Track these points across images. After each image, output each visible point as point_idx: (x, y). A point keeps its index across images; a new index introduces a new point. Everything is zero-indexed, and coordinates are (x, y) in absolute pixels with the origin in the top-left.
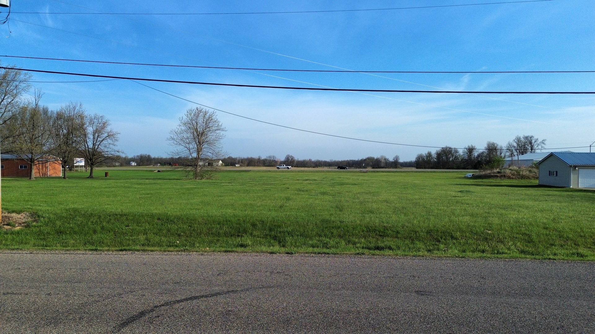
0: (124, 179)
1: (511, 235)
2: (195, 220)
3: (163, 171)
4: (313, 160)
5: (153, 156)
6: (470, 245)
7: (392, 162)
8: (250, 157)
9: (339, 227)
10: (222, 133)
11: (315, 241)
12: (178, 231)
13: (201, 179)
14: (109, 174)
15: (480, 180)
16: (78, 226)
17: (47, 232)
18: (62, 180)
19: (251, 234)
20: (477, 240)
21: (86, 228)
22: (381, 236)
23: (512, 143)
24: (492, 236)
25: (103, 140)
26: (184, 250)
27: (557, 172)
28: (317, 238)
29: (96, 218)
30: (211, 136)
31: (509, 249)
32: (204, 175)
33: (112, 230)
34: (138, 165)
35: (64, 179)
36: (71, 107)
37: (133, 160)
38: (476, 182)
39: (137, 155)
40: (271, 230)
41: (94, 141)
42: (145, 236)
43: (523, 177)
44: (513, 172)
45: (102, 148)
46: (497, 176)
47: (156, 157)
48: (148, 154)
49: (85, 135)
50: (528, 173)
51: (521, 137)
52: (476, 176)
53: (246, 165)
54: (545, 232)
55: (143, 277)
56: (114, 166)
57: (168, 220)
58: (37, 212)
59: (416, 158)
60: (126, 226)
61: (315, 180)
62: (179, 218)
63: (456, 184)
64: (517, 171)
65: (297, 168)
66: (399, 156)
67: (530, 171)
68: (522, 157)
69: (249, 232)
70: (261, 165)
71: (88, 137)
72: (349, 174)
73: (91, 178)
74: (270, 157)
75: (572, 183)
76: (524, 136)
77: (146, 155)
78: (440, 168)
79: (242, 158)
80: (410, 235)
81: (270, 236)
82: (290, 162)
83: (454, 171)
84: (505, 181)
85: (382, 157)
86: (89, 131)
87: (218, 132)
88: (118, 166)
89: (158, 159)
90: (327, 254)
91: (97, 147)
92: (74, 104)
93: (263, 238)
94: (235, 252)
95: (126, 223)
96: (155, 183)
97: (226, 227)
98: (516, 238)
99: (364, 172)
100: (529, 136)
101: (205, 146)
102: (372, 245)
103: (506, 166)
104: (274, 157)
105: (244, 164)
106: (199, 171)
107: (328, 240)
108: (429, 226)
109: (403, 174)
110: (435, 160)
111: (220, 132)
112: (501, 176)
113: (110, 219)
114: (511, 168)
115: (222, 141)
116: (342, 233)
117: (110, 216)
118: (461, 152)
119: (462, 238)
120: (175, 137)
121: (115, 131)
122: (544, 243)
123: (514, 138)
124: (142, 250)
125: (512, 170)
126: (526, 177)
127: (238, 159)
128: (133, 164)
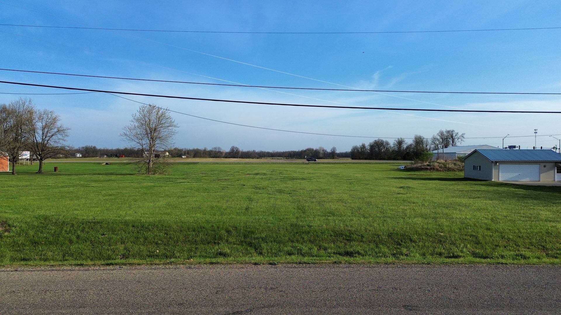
0: (76, 175)
1: (461, 236)
2: (170, 227)
3: (111, 164)
4: (257, 151)
5: (98, 147)
6: (428, 247)
7: (330, 153)
8: (196, 148)
9: (309, 232)
10: (174, 128)
11: (289, 248)
12: (154, 239)
13: (154, 174)
14: (59, 169)
15: (413, 173)
16: (53, 235)
17: (22, 243)
18: (10, 175)
19: (227, 241)
20: (433, 242)
21: (61, 239)
22: (348, 240)
23: (436, 137)
24: (445, 239)
25: (53, 135)
26: (171, 263)
27: (480, 167)
28: (290, 244)
29: (69, 226)
30: (164, 132)
31: (462, 251)
32: (157, 169)
33: (88, 239)
34: (84, 156)
35: (13, 175)
36: (21, 102)
37: (78, 151)
38: (410, 175)
39: (82, 146)
40: (245, 236)
41: (43, 137)
42: (123, 246)
43: (449, 170)
44: (441, 165)
45: (52, 143)
46: (427, 169)
47: (102, 148)
48: (93, 145)
49: (34, 130)
50: (453, 165)
51: (444, 132)
52: (409, 168)
53: (192, 156)
54: (489, 233)
55: (145, 298)
56: (58, 158)
57: (142, 227)
58: (6, 221)
59: (352, 150)
60: (102, 235)
61: (265, 174)
62: (154, 225)
63: (394, 178)
64: (443, 164)
65: (242, 159)
66: (336, 148)
67: (455, 164)
68: (446, 150)
69: (224, 239)
70: (207, 156)
71: (37, 133)
72: (292, 166)
73: (40, 173)
74: (215, 148)
75: (493, 177)
76: (446, 130)
77: (92, 146)
78: (373, 159)
79: (188, 149)
80: (374, 239)
81: (245, 242)
82: (234, 154)
83: (387, 163)
84: (434, 174)
85: (321, 148)
86: (38, 126)
87: (170, 128)
88: (63, 158)
89: (104, 150)
90: (308, 264)
91: (46, 142)
92: (24, 99)
93: (239, 245)
94: (221, 263)
95: (101, 231)
96: (109, 180)
97: (201, 234)
98: (466, 239)
99: (306, 164)
100: (451, 130)
101: (158, 141)
102: (342, 250)
103: (434, 159)
104: (219, 148)
105: (190, 155)
106: (151, 166)
107: (300, 245)
108: (388, 230)
109: (342, 166)
110: (369, 151)
111: (173, 128)
112: (431, 169)
113: (84, 228)
114: (438, 161)
115: (173, 137)
116: (312, 239)
117: (83, 224)
118: (392, 145)
119: (419, 241)
120: (128, 133)
121: (65, 127)
122: (490, 245)
123: (438, 132)
124: (129, 264)
125: (440, 163)
126: (452, 170)
127: (184, 150)
128: (78, 155)
